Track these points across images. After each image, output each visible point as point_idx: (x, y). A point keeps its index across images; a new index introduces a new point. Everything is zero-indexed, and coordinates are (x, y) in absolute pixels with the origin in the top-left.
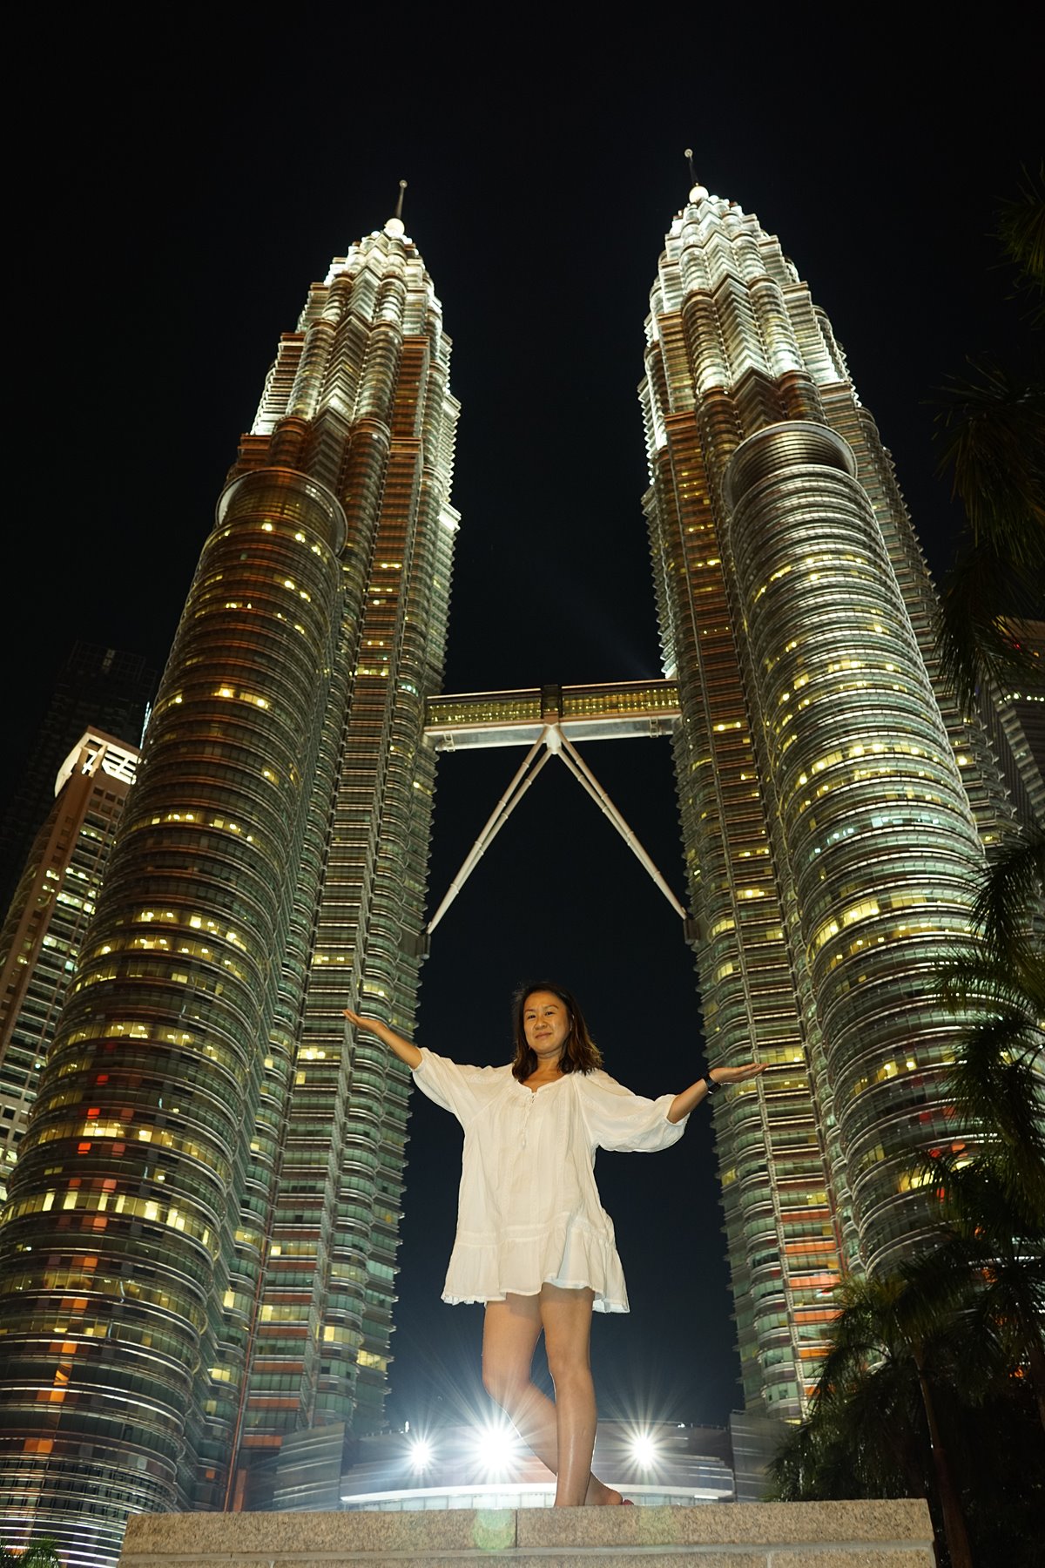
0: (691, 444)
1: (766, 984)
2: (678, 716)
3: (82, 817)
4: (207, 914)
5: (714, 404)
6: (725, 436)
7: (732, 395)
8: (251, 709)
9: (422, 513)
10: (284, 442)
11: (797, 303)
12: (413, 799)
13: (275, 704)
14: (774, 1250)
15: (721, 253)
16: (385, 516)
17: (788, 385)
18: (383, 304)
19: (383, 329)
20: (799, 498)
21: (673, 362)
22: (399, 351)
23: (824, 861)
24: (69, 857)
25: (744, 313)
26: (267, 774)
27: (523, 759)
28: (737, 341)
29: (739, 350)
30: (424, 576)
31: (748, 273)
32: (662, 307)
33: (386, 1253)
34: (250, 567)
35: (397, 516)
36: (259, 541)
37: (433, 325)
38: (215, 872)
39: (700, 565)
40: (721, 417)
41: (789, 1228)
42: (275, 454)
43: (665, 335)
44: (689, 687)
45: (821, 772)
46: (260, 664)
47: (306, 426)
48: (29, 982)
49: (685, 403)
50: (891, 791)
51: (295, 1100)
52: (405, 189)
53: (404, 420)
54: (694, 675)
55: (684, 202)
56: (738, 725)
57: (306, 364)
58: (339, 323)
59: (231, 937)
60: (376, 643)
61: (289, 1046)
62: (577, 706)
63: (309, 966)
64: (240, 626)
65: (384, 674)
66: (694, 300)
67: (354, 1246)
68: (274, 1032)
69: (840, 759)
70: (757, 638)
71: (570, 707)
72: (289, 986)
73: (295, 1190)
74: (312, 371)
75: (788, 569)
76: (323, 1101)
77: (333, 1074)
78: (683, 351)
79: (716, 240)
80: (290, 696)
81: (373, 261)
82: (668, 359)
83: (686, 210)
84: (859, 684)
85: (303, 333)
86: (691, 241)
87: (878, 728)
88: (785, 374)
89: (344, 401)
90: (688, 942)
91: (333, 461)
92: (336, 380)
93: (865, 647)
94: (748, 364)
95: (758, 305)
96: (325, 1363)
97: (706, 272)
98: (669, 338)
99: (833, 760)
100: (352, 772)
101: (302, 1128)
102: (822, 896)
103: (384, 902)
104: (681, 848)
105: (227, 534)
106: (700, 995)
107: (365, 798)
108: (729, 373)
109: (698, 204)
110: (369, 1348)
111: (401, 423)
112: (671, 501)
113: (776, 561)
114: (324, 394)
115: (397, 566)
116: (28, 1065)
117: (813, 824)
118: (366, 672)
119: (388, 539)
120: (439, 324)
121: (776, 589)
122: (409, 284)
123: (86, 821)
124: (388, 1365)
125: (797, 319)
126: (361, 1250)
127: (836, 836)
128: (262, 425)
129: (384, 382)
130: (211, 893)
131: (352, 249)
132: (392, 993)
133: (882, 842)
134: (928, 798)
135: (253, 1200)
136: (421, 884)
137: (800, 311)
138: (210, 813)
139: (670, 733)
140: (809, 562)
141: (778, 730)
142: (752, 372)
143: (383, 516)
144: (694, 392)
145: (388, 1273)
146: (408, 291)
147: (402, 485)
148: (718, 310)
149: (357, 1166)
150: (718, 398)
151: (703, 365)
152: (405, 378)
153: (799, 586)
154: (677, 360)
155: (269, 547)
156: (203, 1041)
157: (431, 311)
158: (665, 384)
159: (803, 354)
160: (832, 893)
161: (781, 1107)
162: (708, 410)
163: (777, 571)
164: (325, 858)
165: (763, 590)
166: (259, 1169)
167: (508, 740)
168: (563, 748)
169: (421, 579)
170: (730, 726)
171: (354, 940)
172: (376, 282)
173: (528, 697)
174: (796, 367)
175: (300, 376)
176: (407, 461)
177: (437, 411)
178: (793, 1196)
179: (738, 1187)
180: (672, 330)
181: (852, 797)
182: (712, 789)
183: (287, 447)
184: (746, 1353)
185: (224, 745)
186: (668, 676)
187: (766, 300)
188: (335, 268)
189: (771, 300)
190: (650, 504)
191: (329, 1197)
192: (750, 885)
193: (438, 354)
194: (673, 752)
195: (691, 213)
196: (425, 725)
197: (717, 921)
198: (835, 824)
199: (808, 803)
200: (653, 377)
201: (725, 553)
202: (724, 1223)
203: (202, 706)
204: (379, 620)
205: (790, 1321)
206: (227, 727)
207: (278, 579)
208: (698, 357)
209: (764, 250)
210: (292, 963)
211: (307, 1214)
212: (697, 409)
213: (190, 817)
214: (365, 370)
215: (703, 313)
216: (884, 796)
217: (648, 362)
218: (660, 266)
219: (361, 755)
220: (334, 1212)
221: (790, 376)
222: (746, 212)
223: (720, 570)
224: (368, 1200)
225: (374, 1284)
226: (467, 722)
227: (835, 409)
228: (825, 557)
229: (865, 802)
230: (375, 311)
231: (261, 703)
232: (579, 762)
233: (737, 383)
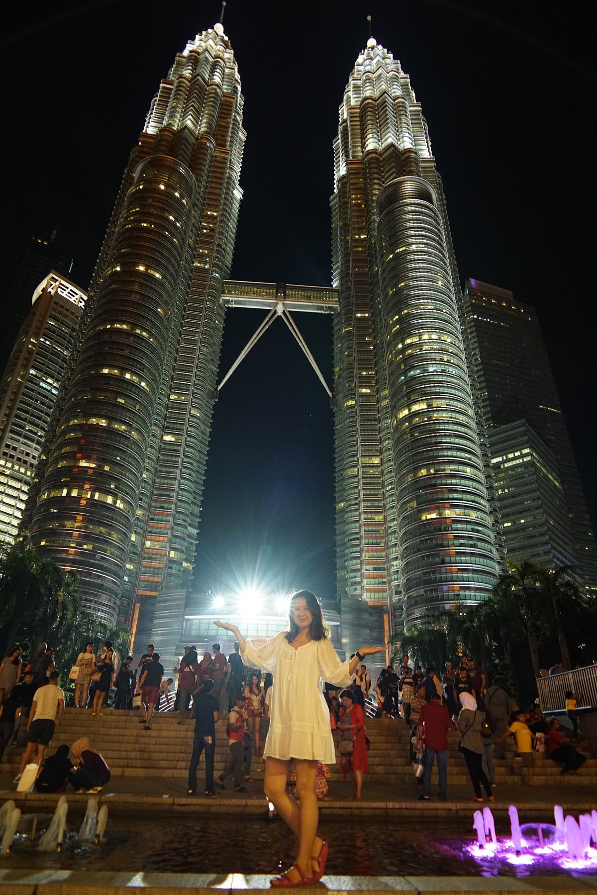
0: (358, 176)
1: (367, 430)
2: (337, 306)
3: (48, 314)
4: (133, 373)
5: (372, 158)
6: (376, 176)
7: (381, 155)
8: (153, 277)
9: (228, 188)
10: (163, 140)
11: (415, 113)
12: (216, 328)
13: (164, 277)
14: (358, 536)
15: (382, 79)
16: (211, 187)
17: (407, 155)
18: (214, 72)
19: (214, 87)
20: (413, 215)
21: (354, 132)
22: (221, 100)
23: (406, 382)
24: (42, 333)
25: (390, 114)
26: (159, 310)
27: (266, 316)
28: (386, 128)
29: (386, 132)
30: (227, 221)
31: (394, 92)
32: (350, 101)
33: (194, 524)
34: (154, 206)
35: (217, 188)
36: (158, 193)
37: (237, 88)
38: (137, 354)
39: (357, 237)
40: (374, 166)
41: (366, 528)
42: (158, 146)
43: (351, 117)
44: (344, 295)
45: (409, 344)
46: (157, 256)
47: (173, 132)
48: (23, 390)
49: (357, 154)
50: (438, 358)
51: (161, 457)
52: (225, 7)
53: (221, 138)
54: (348, 288)
55: (365, 47)
56: (367, 315)
57: (174, 99)
58: (192, 79)
59: (143, 384)
60: (204, 251)
61: (160, 434)
62: (292, 294)
63: (169, 399)
64: (149, 236)
65: (206, 267)
66: (367, 101)
67: (184, 520)
68: (153, 427)
69: (418, 340)
70: (385, 278)
71: (289, 294)
72: (160, 407)
73: (160, 495)
74: (178, 103)
75: (404, 248)
76: (173, 459)
77: (178, 448)
78: (358, 127)
79: (380, 71)
80: (171, 275)
81: (209, 46)
82: (351, 130)
83: (366, 50)
84: (430, 307)
85: (172, 81)
86: (368, 68)
87: (436, 328)
88: (405, 149)
89: (193, 123)
90: (332, 407)
91: (187, 154)
92: (190, 111)
93: (434, 291)
94: (390, 141)
95: (397, 110)
96: (170, 565)
97: (374, 87)
98: (353, 119)
99: (415, 339)
100: (191, 312)
101: (164, 469)
102: (403, 397)
103: (202, 374)
104: (333, 366)
105: (141, 187)
106: (335, 430)
107: (196, 325)
108: (380, 143)
109: (373, 48)
110: (186, 560)
111: (220, 140)
112: (345, 203)
113: (399, 243)
114: (184, 117)
115: (215, 214)
116: (23, 428)
117: (403, 367)
118: (199, 265)
119: (212, 199)
120: (239, 88)
121: (398, 257)
122: (227, 63)
123: (50, 316)
124: (193, 568)
125: (414, 122)
126: (186, 522)
127: (412, 373)
128: (151, 128)
129: (213, 116)
130: (135, 364)
131: (198, 37)
132: (203, 415)
133: (432, 378)
134: (452, 361)
135: (144, 498)
136: (216, 367)
137: (416, 117)
138: (134, 326)
139: (333, 313)
140: (414, 247)
141: (391, 322)
142: (392, 145)
143: (210, 187)
144: (362, 149)
145: (194, 531)
146: (227, 67)
147: (220, 173)
148: (378, 109)
149: (186, 487)
150: (374, 155)
151: (368, 137)
152: (223, 116)
153: (408, 257)
154: (355, 131)
155: (163, 197)
156: (131, 429)
157: (236, 80)
158: (348, 142)
159: (415, 141)
160: (407, 397)
161: (368, 481)
162: (368, 160)
163: (399, 248)
164: (177, 351)
165: (391, 256)
166: (146, 485)
167: (259, 306)
168: (284, 313)
169: (225, 222)
170: (363, 315)
171: (189, 390)
172: (211, 59)
173: (270, 287)
174: (411, 146)
175: (171, 105)
176: (223, 160)
177: (237, 137)
178: (370, 516)
179: (344, 510)
180: (355, 115)
181: (422, 357)
182: (352, 342)
183: (164, 143)
184: (340, 574)
185: (140, 294)
186: (334, 286)
187: (401, 108)
188: (189, 47)
189: (404, 109)
190: (334, 201)
191: (174, 500)
192: (365, 387)
193: (238, 104)
194: (333, 322)
195: (369, 53)
196: (222, 293)
197: (348, 400)
198: (413, 368)
199: (401, 356)
200: (342, 138)
201: (369, 233)
202: (335, 524)
203: (129, 272)
204: (206, 240)
205: (361, 563)
206: (142, 285)
207: (166, 214)
208: (366, 132)
209: (402, 81)
210: (162, 397)
211: (166, 506)
212: (363, 159)
213: (125, 327)
214: (204, 108)
215: (371, 109)
216: (435, 358)
217: (340, 128)
218: (351, 79)
219: (195, 305)
220: (176, 506)
221: (409, 151)
222: (395, 58)
223: (366, 241)
224: (190, 502)
225: (189, 536)
226: (241, 295)
227: (426, 171)
228: (421, 246)
229: (427, 360)
230: (209, 76)
231: (157, 275)
232: (291, 321)
233: (383, 149)
